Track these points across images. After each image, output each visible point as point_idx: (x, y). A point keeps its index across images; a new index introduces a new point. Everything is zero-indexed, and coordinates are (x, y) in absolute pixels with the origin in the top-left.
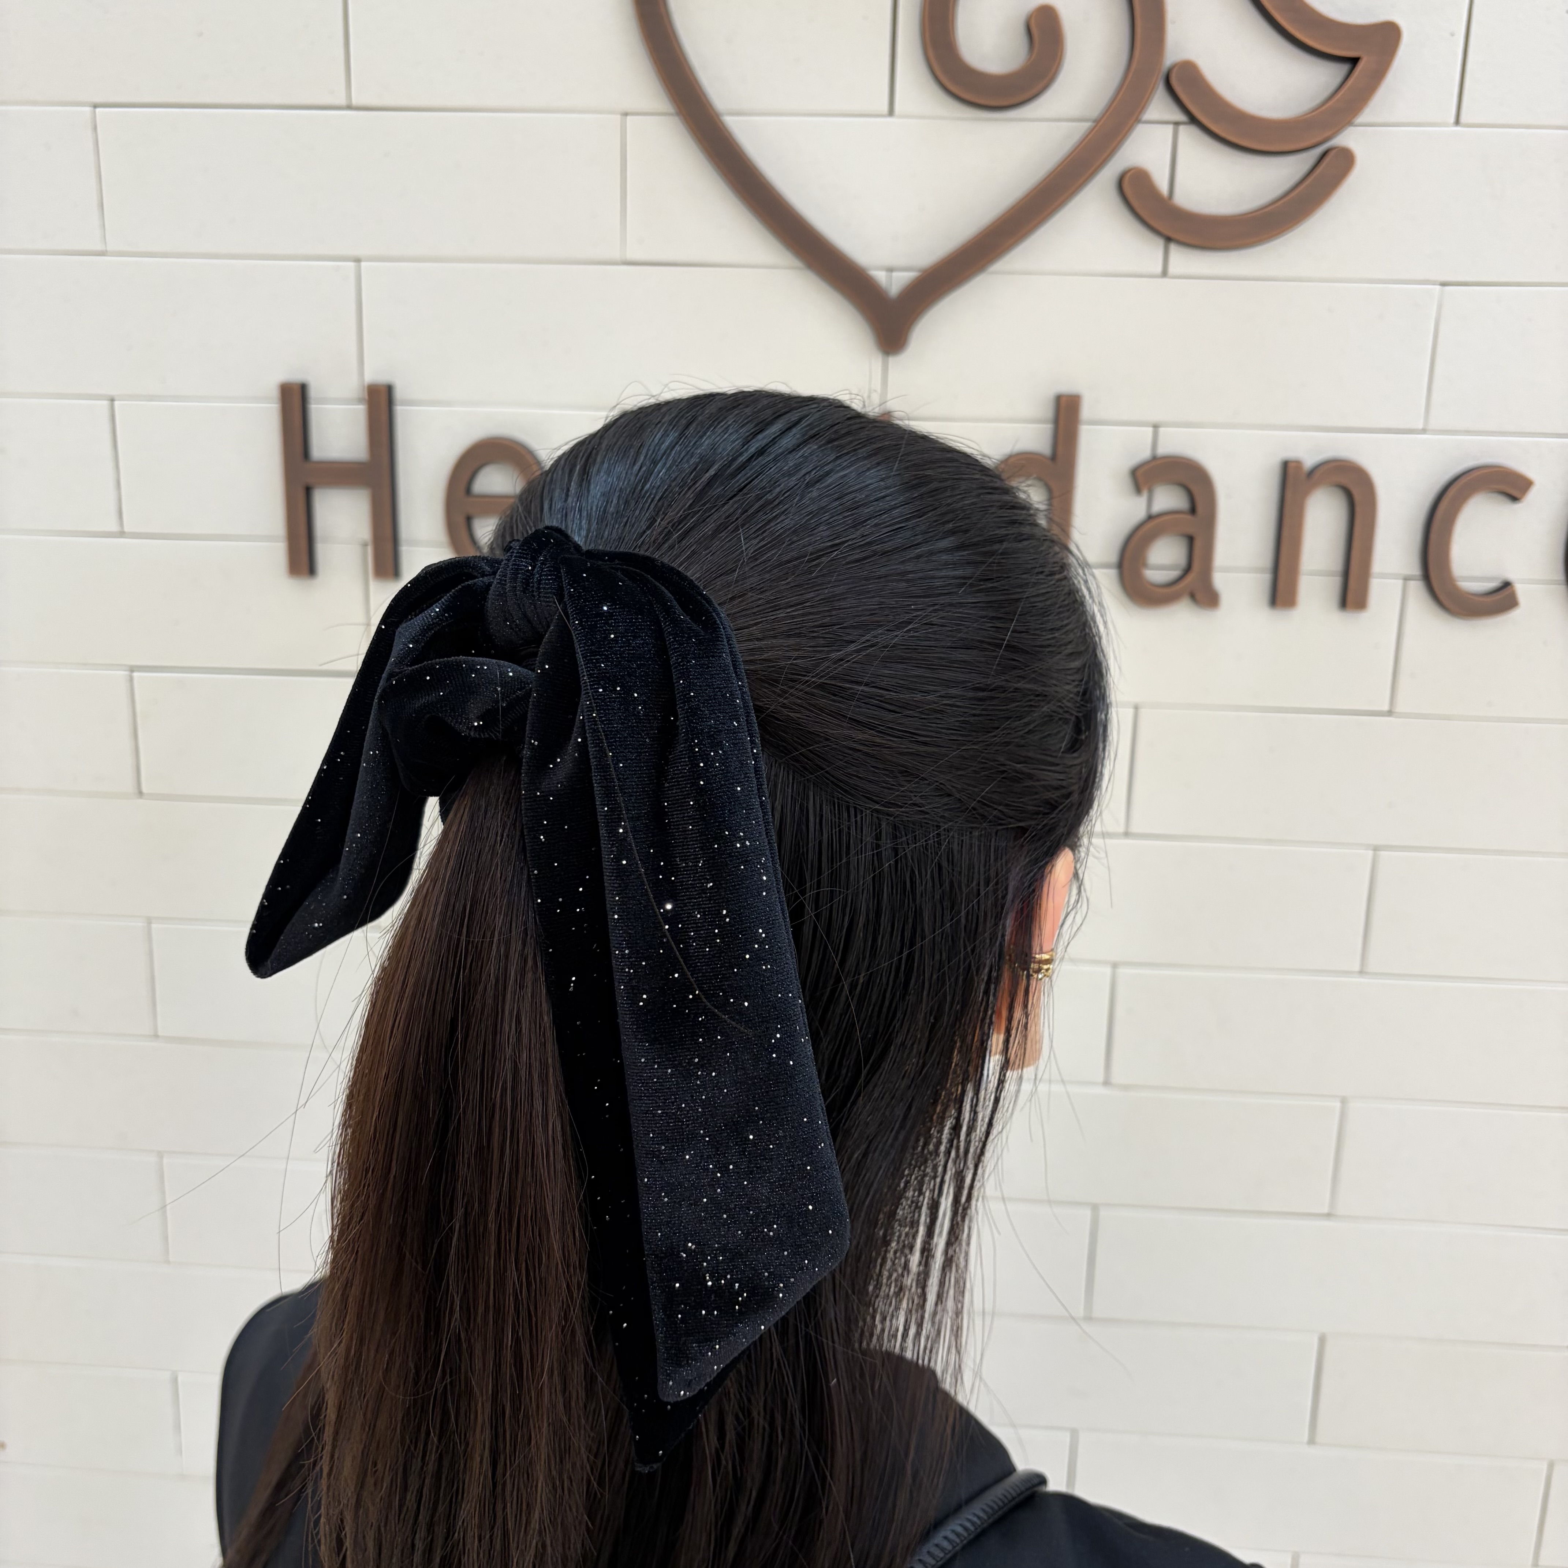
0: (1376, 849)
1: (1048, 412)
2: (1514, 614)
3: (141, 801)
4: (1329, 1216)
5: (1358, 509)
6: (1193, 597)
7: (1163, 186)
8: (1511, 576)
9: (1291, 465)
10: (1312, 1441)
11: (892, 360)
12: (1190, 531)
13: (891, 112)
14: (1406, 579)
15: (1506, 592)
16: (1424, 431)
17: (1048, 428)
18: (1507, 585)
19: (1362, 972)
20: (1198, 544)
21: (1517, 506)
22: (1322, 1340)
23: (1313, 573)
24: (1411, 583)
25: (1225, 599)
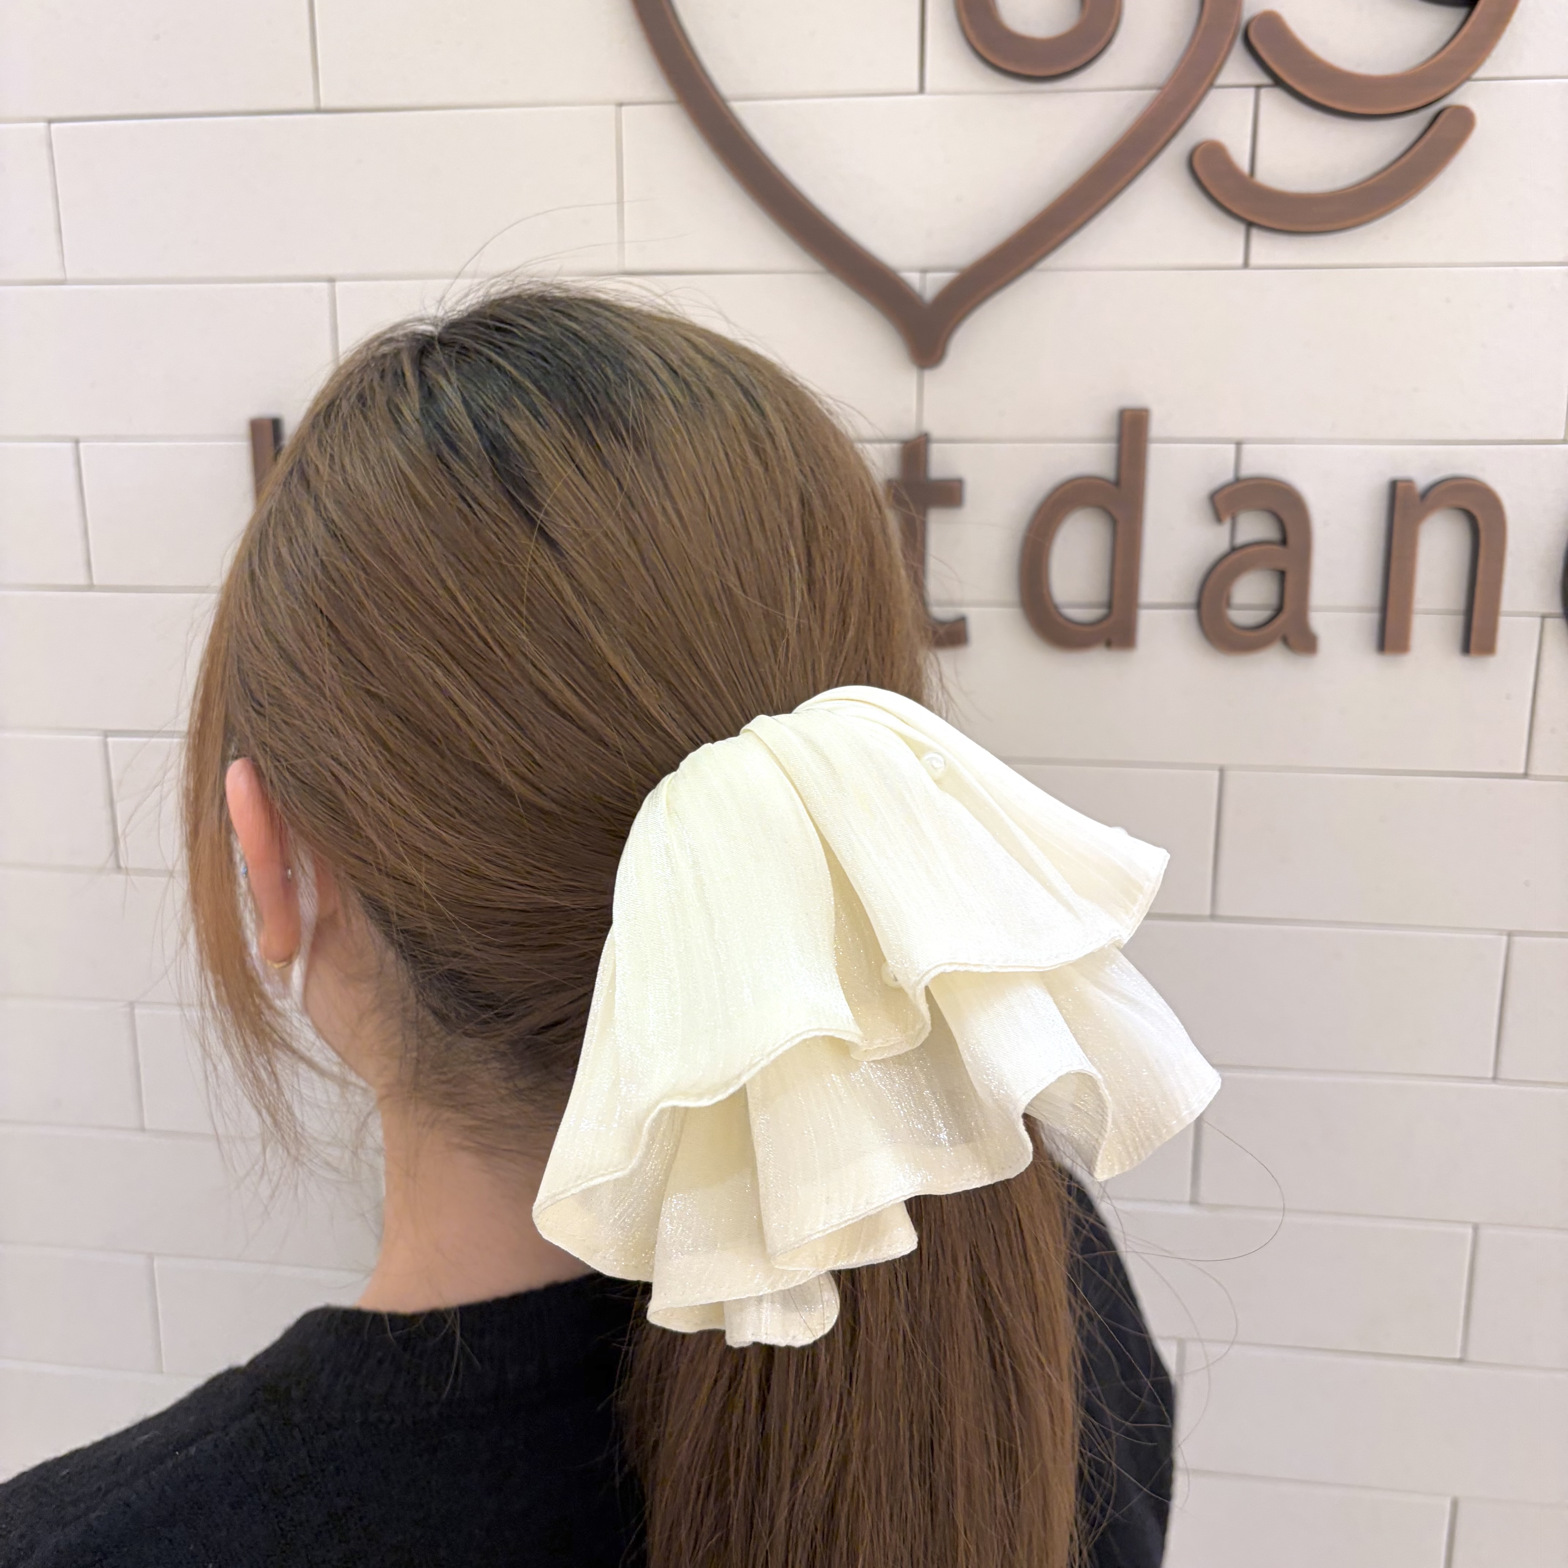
0: (1510, 934)
1: (1112, 430)
3: (120, 876)
4: (1461, 1361)
6: (1285, 641)
7: (1243, 163)
9: (1399, 485)
11: (928, 375)
12: (1282, 565)
13: (922, 89)
14: (1544, 617)
16: (1564, 441)
17: (1111, 447)
19: (1495, 1079)
20: (1290, 579)
22: (1455, 1504)
23: (1427, 612)
24: (1549, 622)
25: (1324, 643)
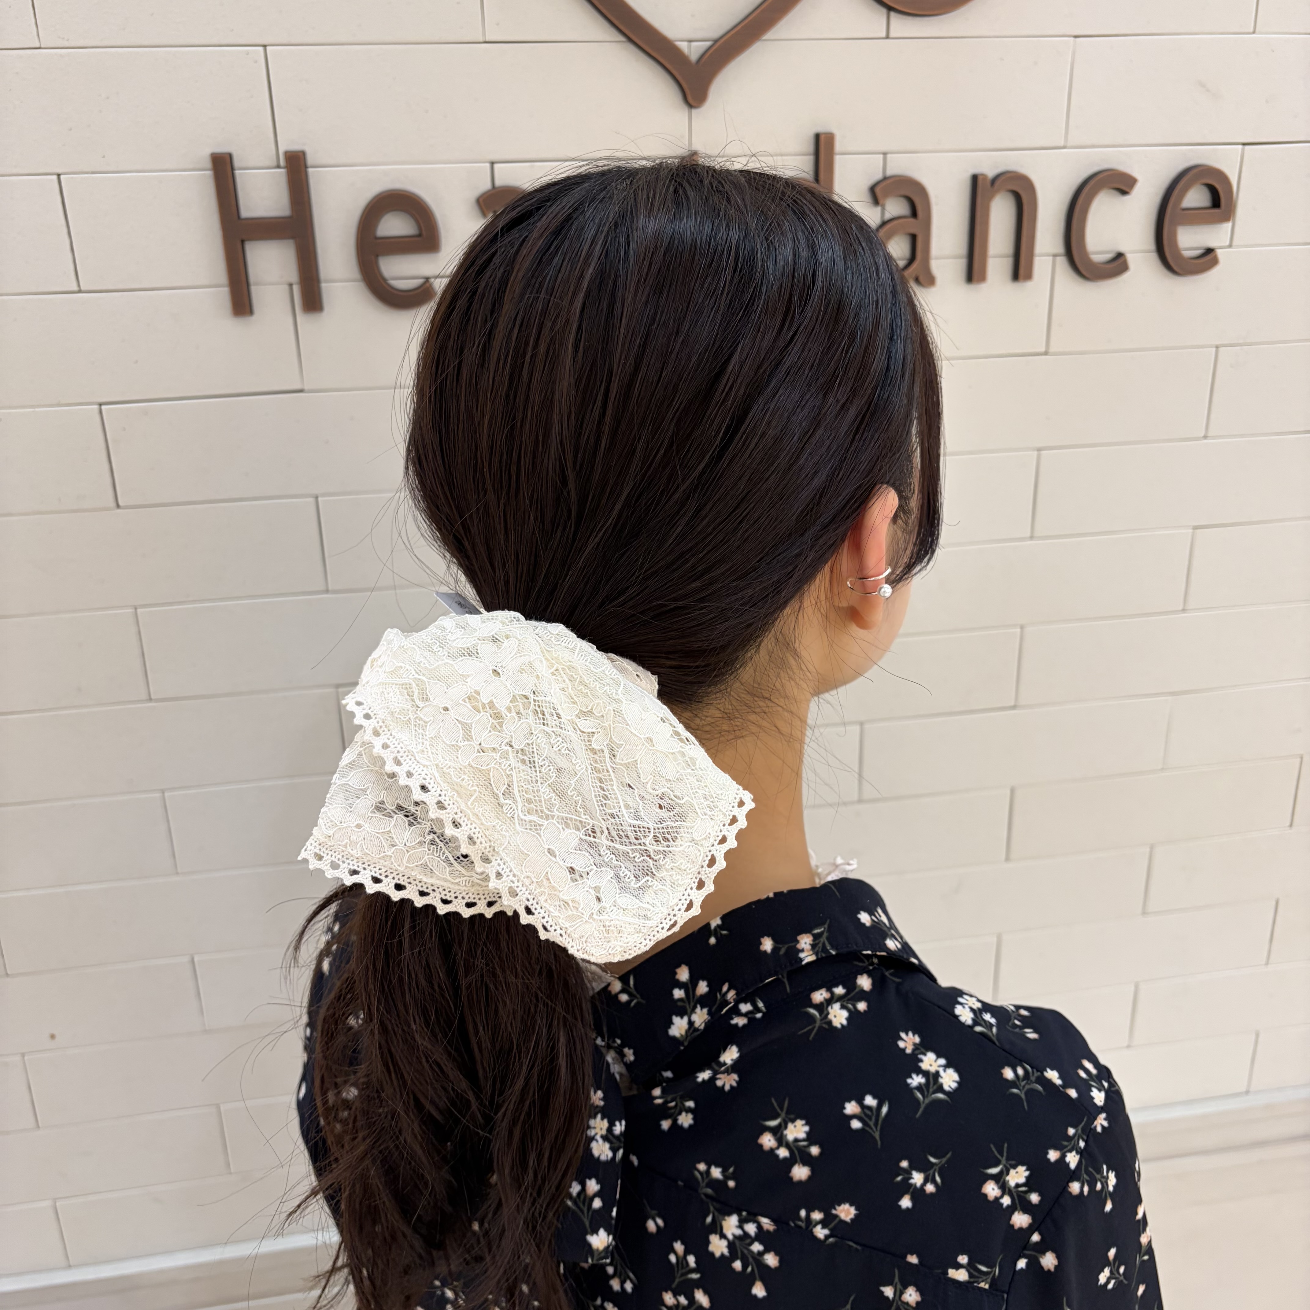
0: (1039, 450)
1: (811, 147)
2: (1125, 276)
3: (119, 511)
4: (1014, 707)
5: (1025, 208)
6: (917, 279)
8: (1122, 249)
9: (979, 178)
10: (1007, 859)
11: (694, 111)
12: (913, 231)
14: (1055, 256)
15: (1120, 261)
16: (1064, 147)
17: (810, 158)
18: (1120, 256)
19: (1032, 538)
20: (919, 240)
21: (1126, 198)
22: (1013, 791)
23: (995, 257)
24: (1058, 259)
25: (939, 281)
